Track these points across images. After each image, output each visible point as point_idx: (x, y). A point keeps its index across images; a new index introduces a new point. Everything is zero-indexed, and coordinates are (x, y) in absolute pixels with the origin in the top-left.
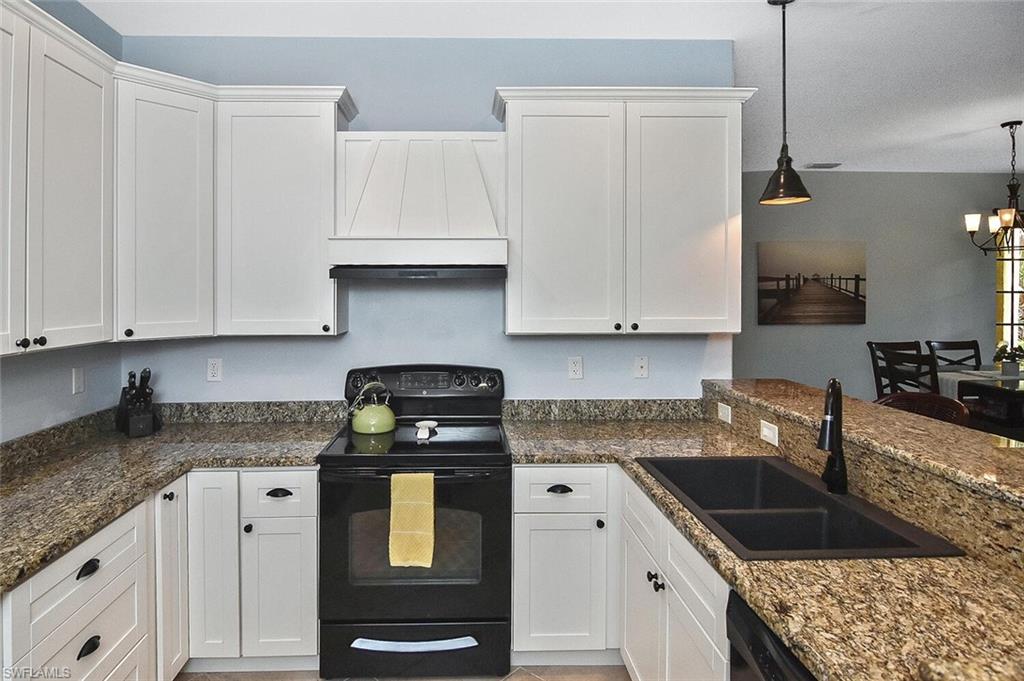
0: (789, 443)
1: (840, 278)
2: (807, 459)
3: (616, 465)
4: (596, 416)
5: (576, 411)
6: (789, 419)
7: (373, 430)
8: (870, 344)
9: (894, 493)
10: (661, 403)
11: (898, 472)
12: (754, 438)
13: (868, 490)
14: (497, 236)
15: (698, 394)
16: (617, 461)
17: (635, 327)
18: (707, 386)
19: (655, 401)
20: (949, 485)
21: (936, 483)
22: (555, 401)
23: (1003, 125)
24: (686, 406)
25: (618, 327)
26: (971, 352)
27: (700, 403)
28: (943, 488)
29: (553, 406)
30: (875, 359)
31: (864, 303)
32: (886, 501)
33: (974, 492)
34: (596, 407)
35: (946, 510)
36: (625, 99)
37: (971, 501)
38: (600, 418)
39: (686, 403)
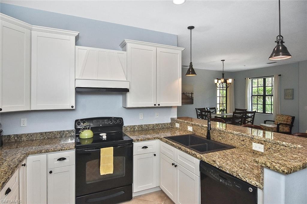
0: (195, 130)
1: (188, 93)
2: (200, 134)
3: (159, 140)
4: (147, 129)
5: (142, 128)
6: (195, 125)
7: (86, 138)
8: (196, 109)
9: (221, 138)
10: (162, 124)
11: (221, 133)
12: (186, 130)
13: (214, 138)
14: (126, 80)
15: (170, 121)
16: (159, 138)
17: (159, 105)
18: (172, 119)
19: (160, 124)
20: (232, 134)
21: (229, 134)
22: (136, 125)
23: (221, 61)
24: (167, 125)
25: (155, 105)
26: (214, 110)
27: (170, 123)
28: (231, 135)
29: (136, 127)
30: (197, 112)
31: (193, 99)
32: (219, 140)
33: (237, 135)
34: (147, 126)
35: (231, 139)
36: (157, 47)
37: (236, 137)
38: (148, 129)
39: (167, 124)
